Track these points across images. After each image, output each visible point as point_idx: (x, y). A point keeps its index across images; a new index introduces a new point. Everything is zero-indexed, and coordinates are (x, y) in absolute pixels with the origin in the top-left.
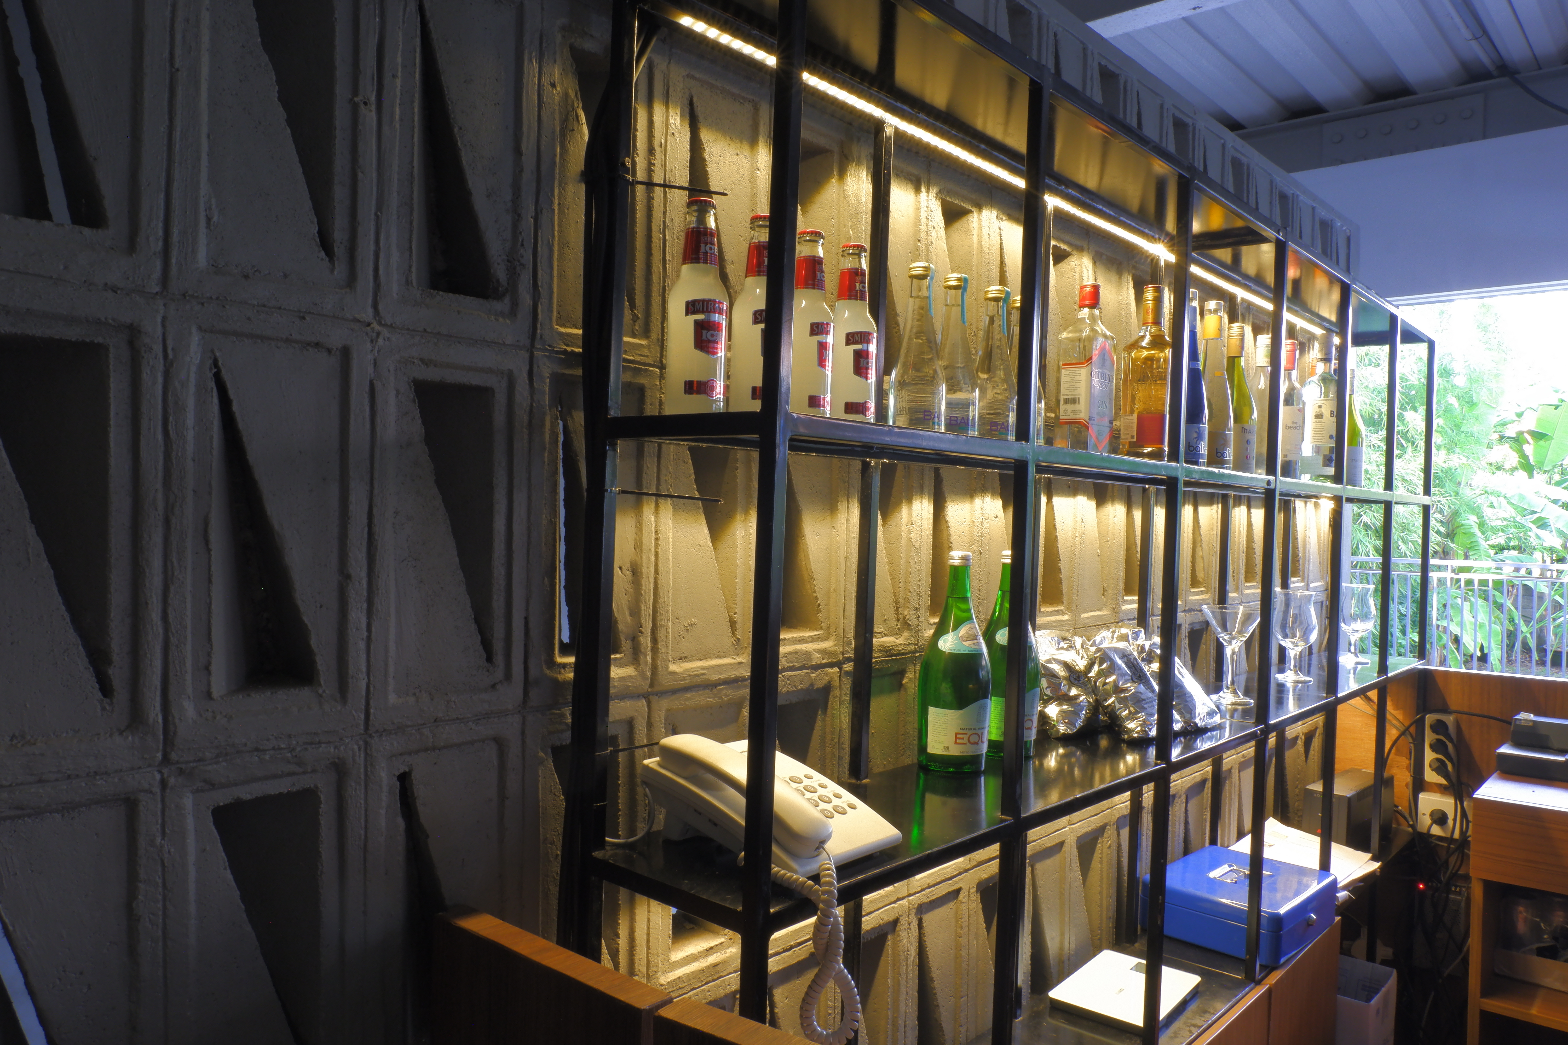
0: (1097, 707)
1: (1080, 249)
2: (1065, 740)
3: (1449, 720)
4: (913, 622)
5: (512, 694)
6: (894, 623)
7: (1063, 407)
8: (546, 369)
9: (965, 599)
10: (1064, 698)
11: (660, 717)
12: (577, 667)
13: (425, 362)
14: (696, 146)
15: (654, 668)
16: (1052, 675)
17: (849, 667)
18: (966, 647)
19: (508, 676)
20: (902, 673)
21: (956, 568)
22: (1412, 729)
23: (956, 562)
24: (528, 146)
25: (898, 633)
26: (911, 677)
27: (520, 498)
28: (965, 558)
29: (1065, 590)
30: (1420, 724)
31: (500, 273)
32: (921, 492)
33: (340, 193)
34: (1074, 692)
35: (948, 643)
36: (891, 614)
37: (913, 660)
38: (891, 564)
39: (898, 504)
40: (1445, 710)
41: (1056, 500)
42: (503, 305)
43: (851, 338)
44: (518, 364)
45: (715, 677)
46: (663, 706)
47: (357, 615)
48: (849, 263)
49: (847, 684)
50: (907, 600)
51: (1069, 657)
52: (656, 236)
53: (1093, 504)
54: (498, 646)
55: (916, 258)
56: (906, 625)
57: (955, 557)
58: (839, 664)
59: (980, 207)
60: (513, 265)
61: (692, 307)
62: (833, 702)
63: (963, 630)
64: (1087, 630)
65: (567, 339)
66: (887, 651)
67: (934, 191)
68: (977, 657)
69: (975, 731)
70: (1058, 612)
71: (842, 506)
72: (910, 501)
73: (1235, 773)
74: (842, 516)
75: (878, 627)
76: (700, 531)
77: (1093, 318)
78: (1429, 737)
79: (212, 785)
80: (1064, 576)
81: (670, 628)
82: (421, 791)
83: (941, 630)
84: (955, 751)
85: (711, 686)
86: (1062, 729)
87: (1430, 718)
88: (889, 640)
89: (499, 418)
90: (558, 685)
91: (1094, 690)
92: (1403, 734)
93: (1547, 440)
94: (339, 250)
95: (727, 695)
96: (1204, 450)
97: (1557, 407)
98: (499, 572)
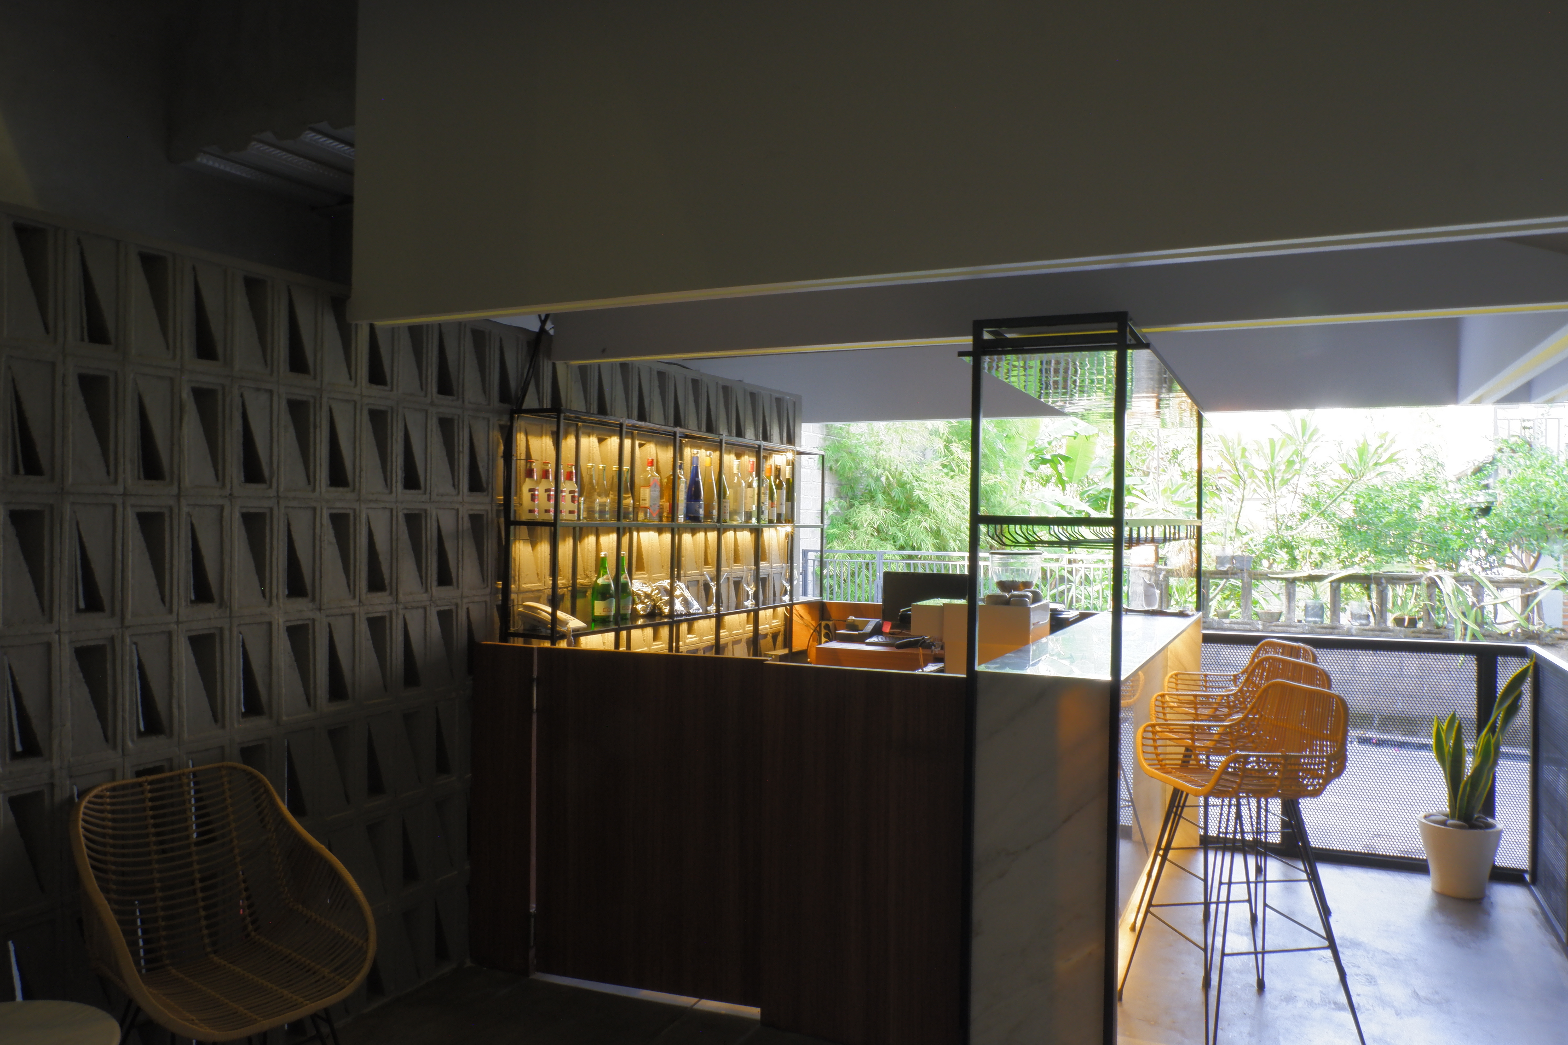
0: (655, 606)
1: (649, 442)
2: (643, 616)
3: (830, 623)
4: (589, 575)
5: (488, 590)
6: (583, 576)
7: (641, 502)
8: (495, 508)
9: (605, 568)
10: (642, 602)
11: (520, 599)
12: (503, 584)
13: (472, 510)
14: (527, 441)
15: (519, 585)
16: (638, 595)
17: (570, 589)
18: (606, 582)
19: (487, 586)
20: (586, 592)
21: (603, 558)
22: (818, 629)
23: (603, 556)
24: (491, 453)
25: (584, 579)
26: (589, 593)
27: (490, 541)
28: (605, 555)
29: (645, 566)
30: (820, 625)
31: (485, 485)
32: (591, 533)
33: (456, 473)
34: (646, 600)
35: (600, 581)
36: (582, 573)
37: (590, 588)
38: (582, 557)
39: (584, 538)
40: (829, 620)
41: (641, 534)
42: (485, 493)
43: (571, 492)
44: (488, 508)
45: (534, 589)
46: (521, 596)
47: (460, 570)
48: (569, 470)
49: (569, 594)
50: (587, 568)
51: (645, 589)
52: (518, 469)
53: (656, 534)
54: (485, 578)
55: (589, 462)
56: (587, 576)
57: (602, 555)
58: (567, 588)
59: (610, 436)
60: (488, 483)
61: (530, 490)
62: (565, 599)
63: (605, 577)
64: (655, 580)
65: (500, 500)
66: (581, 584)
67: (595, 435)
68: (609, 585)
69: (608, 608)
70: (643, 574)
71: (567, 539)
72: (588, 536)
73: (730, 646)
74: (567, 542)
75: (579, 577)
76: (530, 548)
77: (651, 470)
78: (823, 631)
79: (437, 606)
80: (645, 561)
81: (523, 575)
82: (471, 613)
83: (598, 577)
84: (603, 614)
85: (532, 591)
86: (642, 613)
87: (823, 623)
88: (582, 581)
89: (485, 522)
90: (497, 589)
91: (654, 600)
92: (814, 631)
93: (1071, 462)
94: (456, 487)
95: (537, 594)
96: (702, 511)
97: (1075, 438)
98: (485, 559)
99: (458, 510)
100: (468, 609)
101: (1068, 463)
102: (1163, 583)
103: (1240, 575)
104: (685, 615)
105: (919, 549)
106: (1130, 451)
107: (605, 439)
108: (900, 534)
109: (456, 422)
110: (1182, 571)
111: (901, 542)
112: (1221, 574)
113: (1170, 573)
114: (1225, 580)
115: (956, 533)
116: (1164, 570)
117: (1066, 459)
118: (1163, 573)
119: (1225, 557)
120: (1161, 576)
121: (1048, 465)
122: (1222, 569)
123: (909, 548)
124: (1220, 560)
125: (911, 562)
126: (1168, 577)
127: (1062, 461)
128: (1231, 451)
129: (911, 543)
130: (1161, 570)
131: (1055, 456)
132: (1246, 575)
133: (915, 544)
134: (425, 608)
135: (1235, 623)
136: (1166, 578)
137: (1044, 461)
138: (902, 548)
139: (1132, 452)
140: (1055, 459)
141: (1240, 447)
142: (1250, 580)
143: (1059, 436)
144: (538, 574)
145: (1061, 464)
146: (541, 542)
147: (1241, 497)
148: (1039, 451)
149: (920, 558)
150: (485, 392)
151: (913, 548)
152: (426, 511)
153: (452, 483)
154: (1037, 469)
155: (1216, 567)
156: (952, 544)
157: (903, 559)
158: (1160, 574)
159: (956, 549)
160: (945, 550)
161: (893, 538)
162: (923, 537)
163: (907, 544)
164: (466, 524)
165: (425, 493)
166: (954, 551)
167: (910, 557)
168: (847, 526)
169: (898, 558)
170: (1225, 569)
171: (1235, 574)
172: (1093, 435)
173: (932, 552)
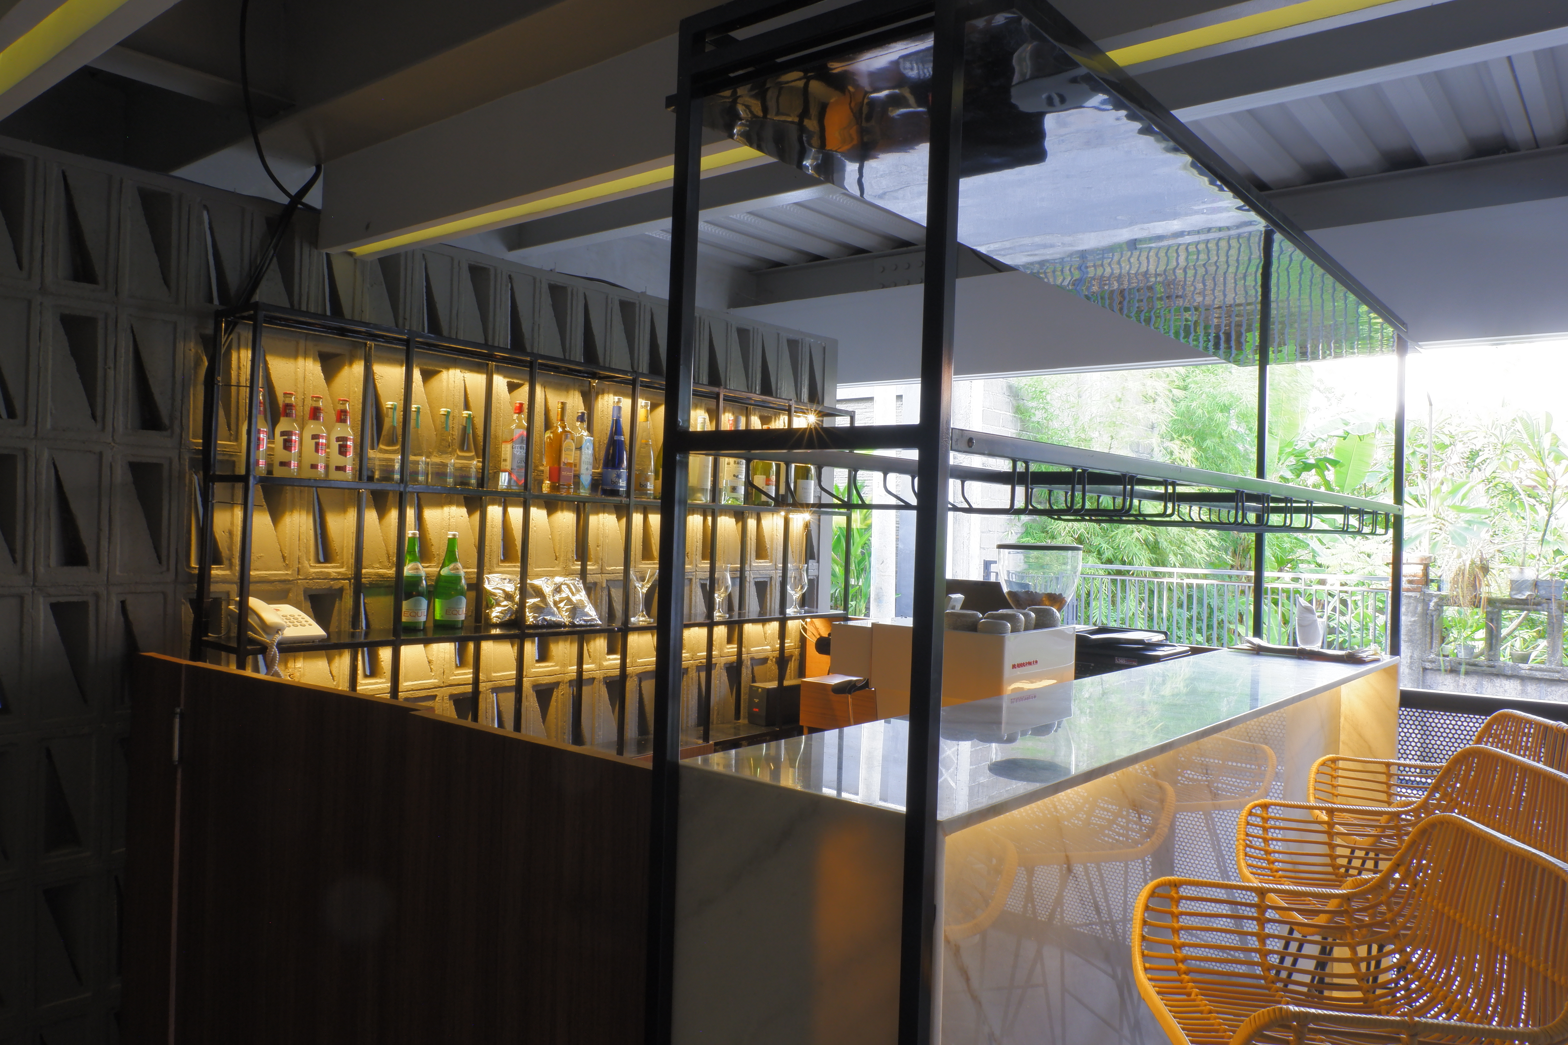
4: (387, 563)
5: (170, 576)
6: (375, 563)
7: (502, 463)
8: (186, 456)
10: (500, 606)
13: (134, 456)
16: (495, 595)
17: (352, 581)
18: (411, 573)
19: (168, 569)
31: (166, 421)
33: (99, 399)
34: (505, 603)
37: (389, 580)
42: (167, 433)
43: (338, 440)
44: (174, 454)
45: (273, 578)
47: (106, 543)
48: (340, 407)
49: (350, 588)
50: (383, 552)
51: (507, 588)
54: (164, 558)
58: (348, 579)
59: (447, 368)
60: (172, 418)
63: (410, 566)
65: (197, 444)
66: (372, 575)
68: (418, 578)
69: (413, 611)
74: (346, 514)
75: (366, 566)
76: (269, 517)
77: (519, 419)
79: (50, 596)
82: (130, 608)
86: (498, 619)
88: (372, 570)
89: (165, 475)
90: (190, 575)
93: (1341, 467)
94: (99, 419)
95: (280, 586)
96: (623, 483)
97: (1345, 438)
98: (164, 531)
99: (101, 454)
100: (123, 603)
101: (1338, 468)
102: (1434, 613)
103: (1545, 605)
104: (569, 626)
105: (1131, 564)
106: (1412, 451)
107: (437, 372)
108: (1104, 546)
109: (101, 324)
110: (1461, 598)
111: (1108, 554)
112: (1517, 604)
113: (1443, 601)
114: (1525, 612)
115: (1179, 547)
116: (1436, 596)
117: (1335, 463)
118: (1435, 600)
119: (1524, 582)
120: (1432, 604)
121: (1314, 471)
122: (1518, 597)
123: (1118, 562)
124: (1516, 585)
125: (1119, 578)
126: (1442, 606)
127: (1329, 466)
128: (1536, 440)
129: (1120, 557)
130: (1431, 595)
131: (1321, 460)
132: (1554, 606)
133: (1125, 558)
134: (21, 598)
135: (1537, 670)
136: (1439, 607)
137: (1307, 467)
138: (1110, 561)
139: (1414, 453)
140: (1320, 464)
141: (1549, 434)
142: (1559, 613)
143: (1324, 437)
144: (284, 558)
145: (1329, 470)
146: (292, 511)
147: (1550, 502)
148: (1299, 454)
149: (1133, 574)
150: (166, 282)
151: (1123, 563)
152: (25, 451)
153: (89, 412)
154: (1299, 476)
155: (1510, 595)
156: (1172, 558)
157: (1109, 574)
158: (1430, 601)
159: (1177, 564)
160: (1164, 565)
161: (1099, 551)
162: (1135, 550)
163: (1116, 558)
164: (121, 475)
165: (25, 423)
166: (1175, 566)
167: (1119, 573)
168: (1044, 535)
169: (1101, 572)
170: (1524, 597)
171: (1539, 604)
172: (1368, 435)
173: (1147, 568)
